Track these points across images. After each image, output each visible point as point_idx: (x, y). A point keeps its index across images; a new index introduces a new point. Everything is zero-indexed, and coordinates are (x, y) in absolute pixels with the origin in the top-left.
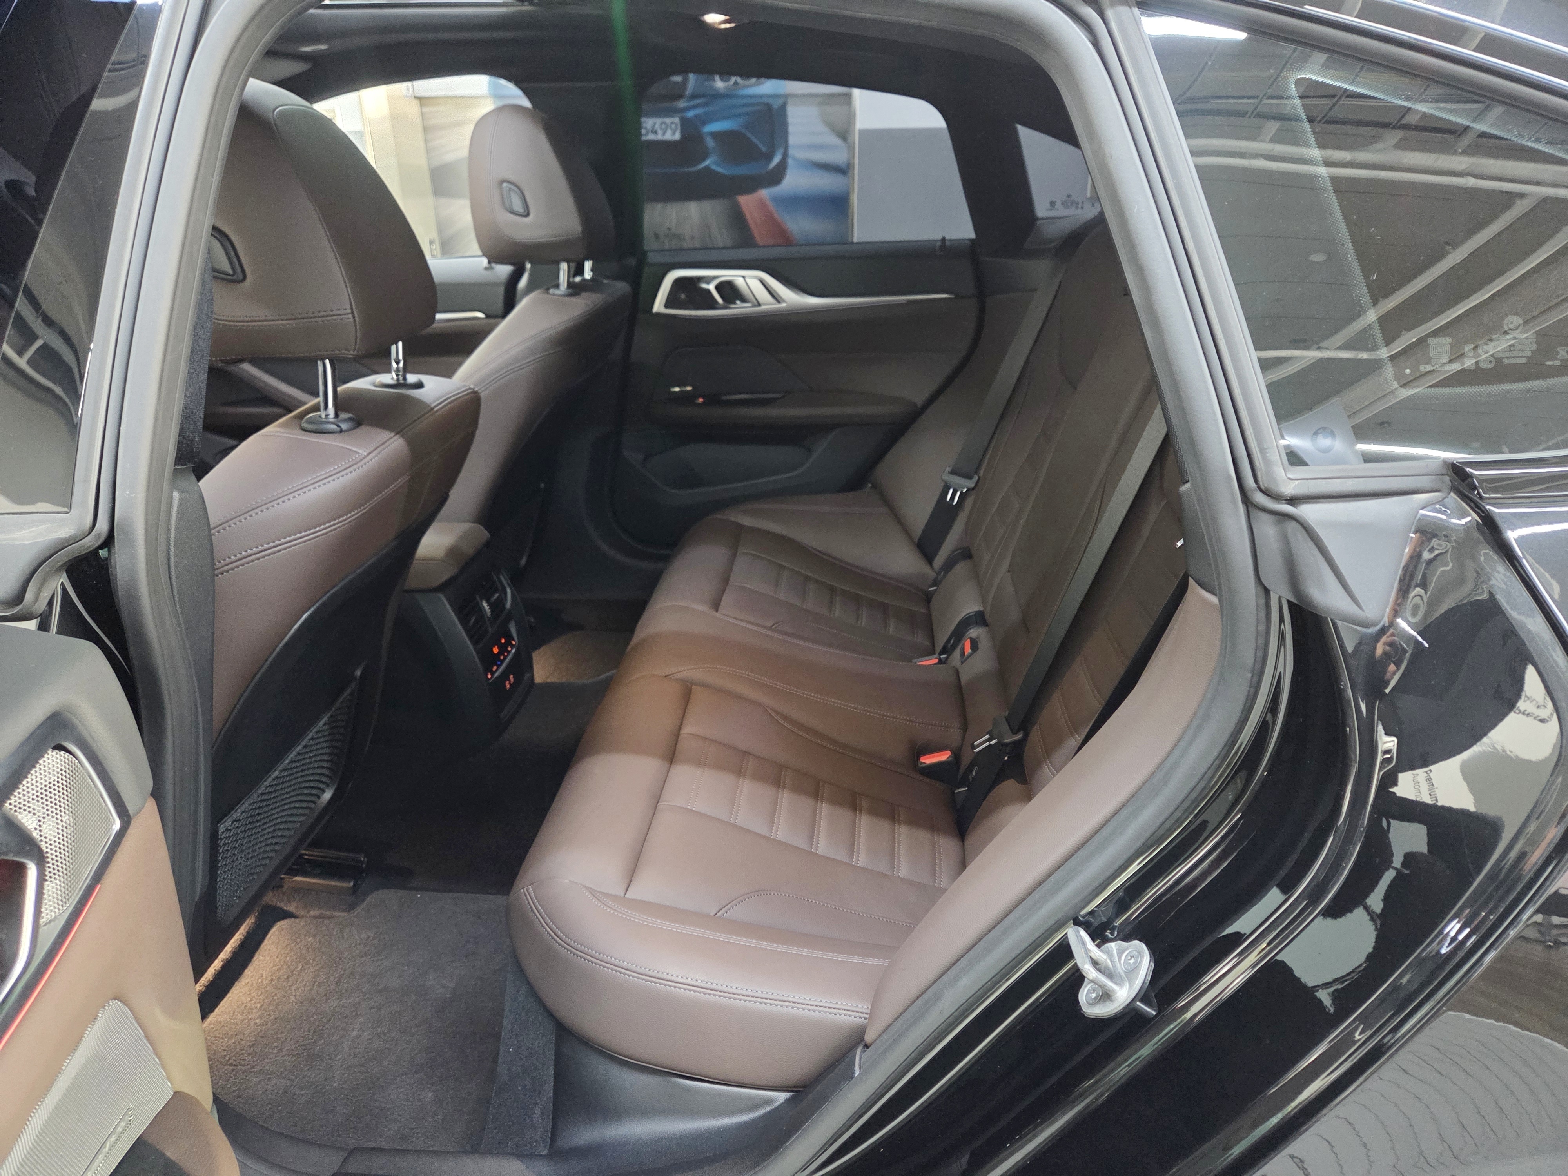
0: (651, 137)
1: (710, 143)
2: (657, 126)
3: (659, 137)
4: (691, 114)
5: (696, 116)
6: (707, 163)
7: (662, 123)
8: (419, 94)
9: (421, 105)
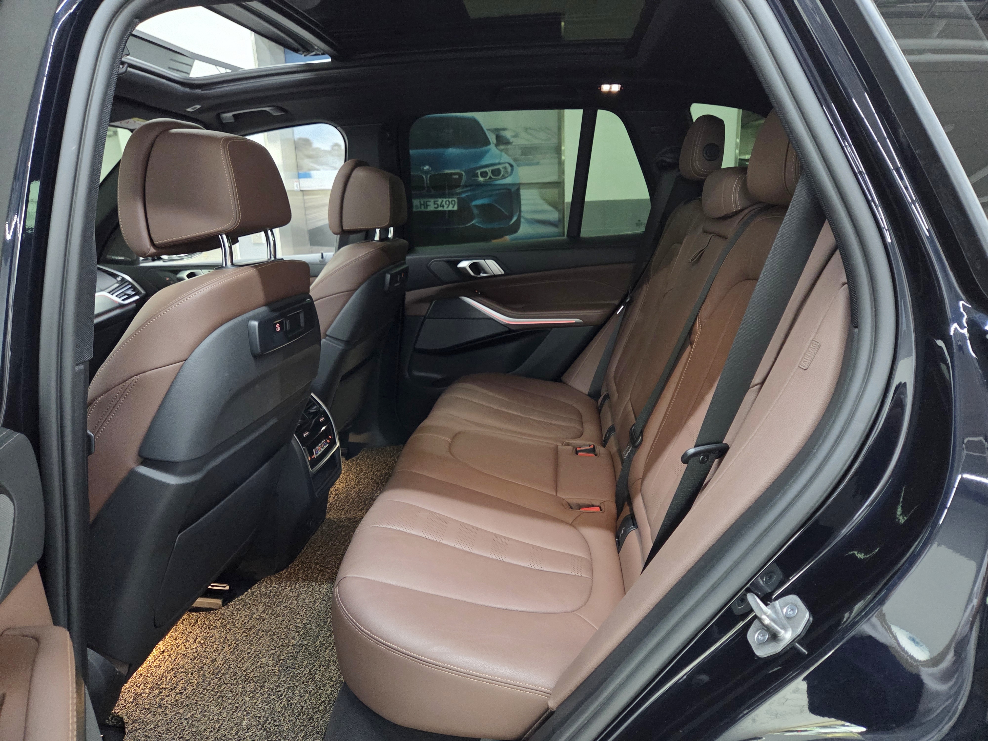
0: (440, 209)
1: (476, 211)
2: (444, 203)
3: (445, 209)
4: (464, 195)
5: (467, 196)
6: (473, 222)
7: (446, 202)
8: (302, 189)
9: (304, 195)
